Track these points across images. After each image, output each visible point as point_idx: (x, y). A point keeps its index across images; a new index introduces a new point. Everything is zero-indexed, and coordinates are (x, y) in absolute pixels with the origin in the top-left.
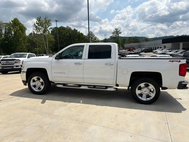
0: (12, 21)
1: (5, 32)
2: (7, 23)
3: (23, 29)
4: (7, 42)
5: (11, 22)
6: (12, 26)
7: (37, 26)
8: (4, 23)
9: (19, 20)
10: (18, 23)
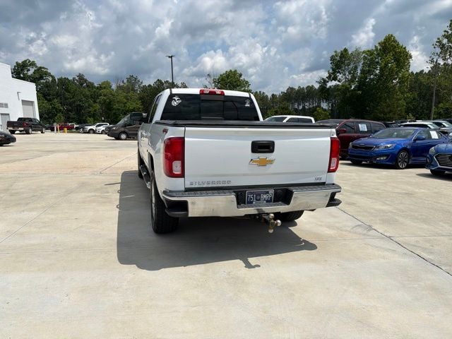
0: (379, 44)
1: (363, 71)
2: (368, 51)
3: (402, 57)
4: (360, 92)
5: (377, 45)
6: (378, 54)
7: (443, 45)
8: (364, 52)
9: (396, 38)
10: (392, 46)
